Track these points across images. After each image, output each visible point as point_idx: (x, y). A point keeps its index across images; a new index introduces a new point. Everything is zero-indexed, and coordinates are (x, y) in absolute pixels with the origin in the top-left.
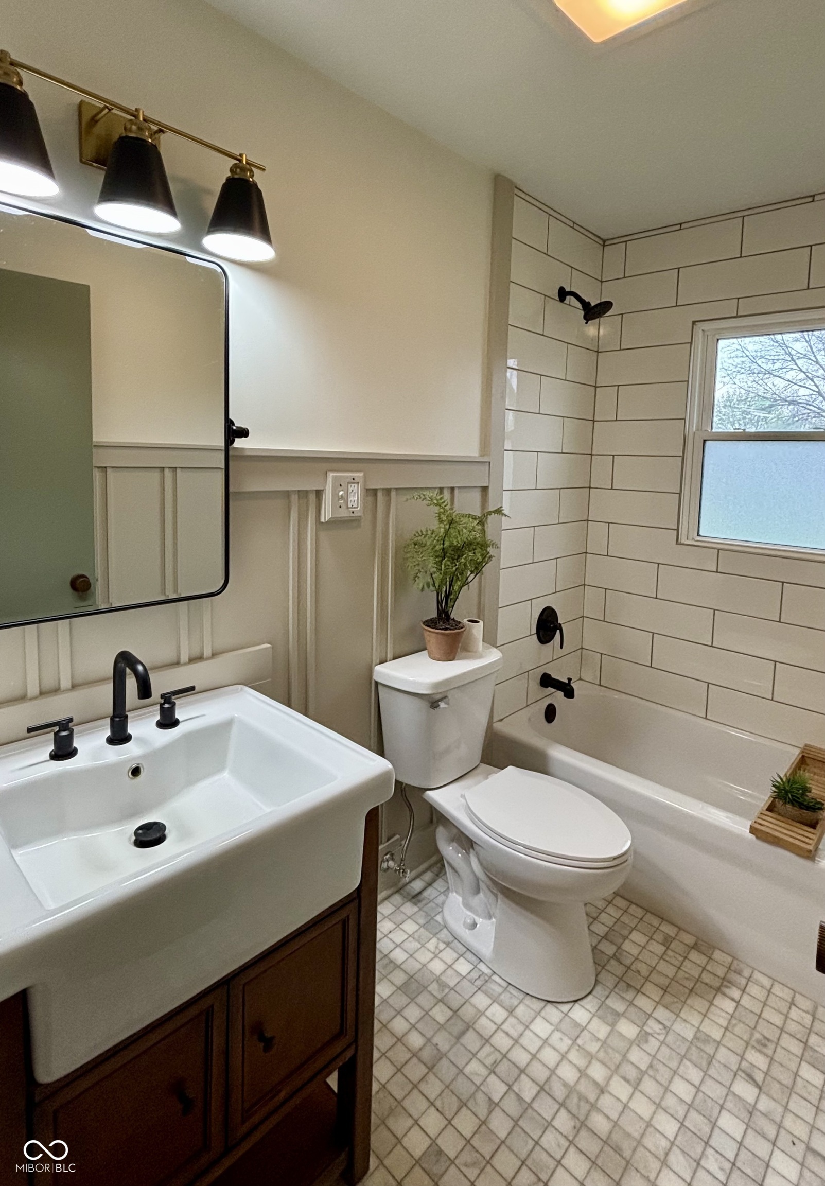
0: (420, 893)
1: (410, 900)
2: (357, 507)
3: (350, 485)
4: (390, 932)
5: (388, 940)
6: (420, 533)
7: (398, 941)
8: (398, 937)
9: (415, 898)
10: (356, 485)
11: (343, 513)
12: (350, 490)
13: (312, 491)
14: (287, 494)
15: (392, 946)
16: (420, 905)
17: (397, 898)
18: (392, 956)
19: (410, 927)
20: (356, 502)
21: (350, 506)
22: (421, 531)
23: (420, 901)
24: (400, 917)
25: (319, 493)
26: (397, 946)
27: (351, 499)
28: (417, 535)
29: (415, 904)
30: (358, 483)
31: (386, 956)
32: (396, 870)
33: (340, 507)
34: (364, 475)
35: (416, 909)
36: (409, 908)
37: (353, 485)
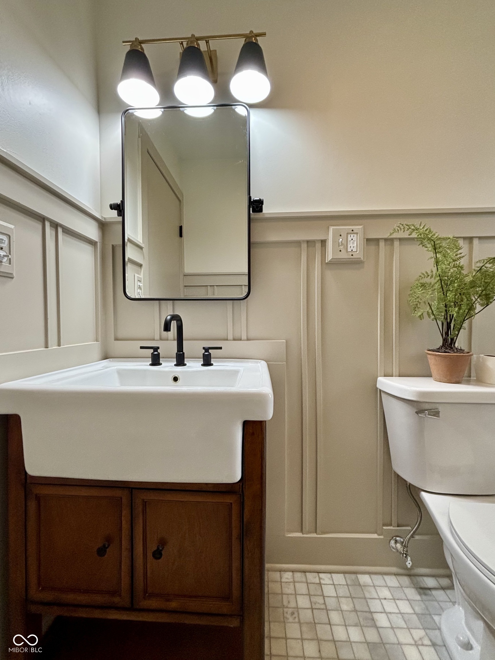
0: (430, 589)
1: (416, 588)
2: (357, 251)
3: (349, 235)
4: (385, 599)
5: (380, 603)
6: (426, 274)
7: (388, 609)
8: (390, 607)
9: (423, 590)
10: (355, 235)
11: (343, 255)
12: (350, 239)
13: (318, 240)
14: (298, 243)
15: (380, 609)
16: (424, 597)
17: (405, 580)
18: (376, 616)
19: (405, 607)
20: (355, 247)
21: (349, 250)
22: (427, 273)
23: (426, 594)
24: (398, 594)
25: (323, 242)
26: (385, 612)
27: (350, 244)
28: (423, 276)
29: (420, 594)
30: (357, 233)
31: (371, 613)
32: (400, 553)
33: (340, 251)
34: (364, 227)
35: (418, 598)
36: (412, 593)
37: (352, 235)
